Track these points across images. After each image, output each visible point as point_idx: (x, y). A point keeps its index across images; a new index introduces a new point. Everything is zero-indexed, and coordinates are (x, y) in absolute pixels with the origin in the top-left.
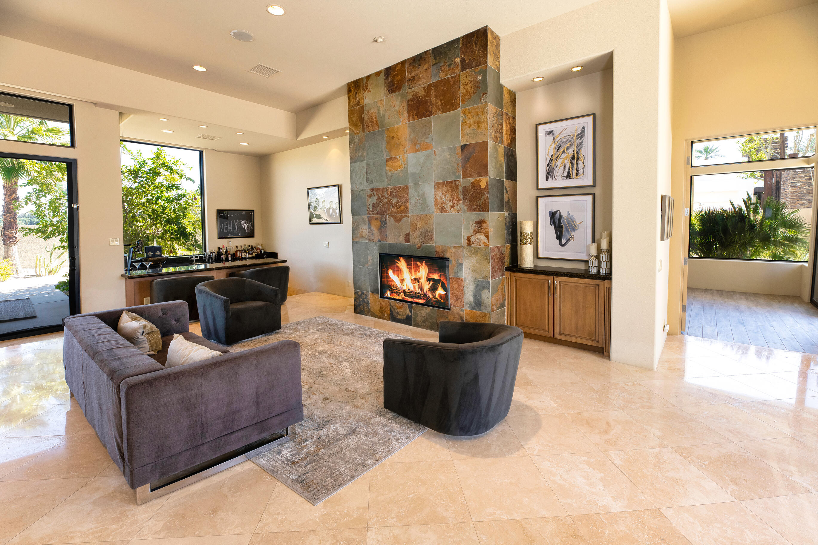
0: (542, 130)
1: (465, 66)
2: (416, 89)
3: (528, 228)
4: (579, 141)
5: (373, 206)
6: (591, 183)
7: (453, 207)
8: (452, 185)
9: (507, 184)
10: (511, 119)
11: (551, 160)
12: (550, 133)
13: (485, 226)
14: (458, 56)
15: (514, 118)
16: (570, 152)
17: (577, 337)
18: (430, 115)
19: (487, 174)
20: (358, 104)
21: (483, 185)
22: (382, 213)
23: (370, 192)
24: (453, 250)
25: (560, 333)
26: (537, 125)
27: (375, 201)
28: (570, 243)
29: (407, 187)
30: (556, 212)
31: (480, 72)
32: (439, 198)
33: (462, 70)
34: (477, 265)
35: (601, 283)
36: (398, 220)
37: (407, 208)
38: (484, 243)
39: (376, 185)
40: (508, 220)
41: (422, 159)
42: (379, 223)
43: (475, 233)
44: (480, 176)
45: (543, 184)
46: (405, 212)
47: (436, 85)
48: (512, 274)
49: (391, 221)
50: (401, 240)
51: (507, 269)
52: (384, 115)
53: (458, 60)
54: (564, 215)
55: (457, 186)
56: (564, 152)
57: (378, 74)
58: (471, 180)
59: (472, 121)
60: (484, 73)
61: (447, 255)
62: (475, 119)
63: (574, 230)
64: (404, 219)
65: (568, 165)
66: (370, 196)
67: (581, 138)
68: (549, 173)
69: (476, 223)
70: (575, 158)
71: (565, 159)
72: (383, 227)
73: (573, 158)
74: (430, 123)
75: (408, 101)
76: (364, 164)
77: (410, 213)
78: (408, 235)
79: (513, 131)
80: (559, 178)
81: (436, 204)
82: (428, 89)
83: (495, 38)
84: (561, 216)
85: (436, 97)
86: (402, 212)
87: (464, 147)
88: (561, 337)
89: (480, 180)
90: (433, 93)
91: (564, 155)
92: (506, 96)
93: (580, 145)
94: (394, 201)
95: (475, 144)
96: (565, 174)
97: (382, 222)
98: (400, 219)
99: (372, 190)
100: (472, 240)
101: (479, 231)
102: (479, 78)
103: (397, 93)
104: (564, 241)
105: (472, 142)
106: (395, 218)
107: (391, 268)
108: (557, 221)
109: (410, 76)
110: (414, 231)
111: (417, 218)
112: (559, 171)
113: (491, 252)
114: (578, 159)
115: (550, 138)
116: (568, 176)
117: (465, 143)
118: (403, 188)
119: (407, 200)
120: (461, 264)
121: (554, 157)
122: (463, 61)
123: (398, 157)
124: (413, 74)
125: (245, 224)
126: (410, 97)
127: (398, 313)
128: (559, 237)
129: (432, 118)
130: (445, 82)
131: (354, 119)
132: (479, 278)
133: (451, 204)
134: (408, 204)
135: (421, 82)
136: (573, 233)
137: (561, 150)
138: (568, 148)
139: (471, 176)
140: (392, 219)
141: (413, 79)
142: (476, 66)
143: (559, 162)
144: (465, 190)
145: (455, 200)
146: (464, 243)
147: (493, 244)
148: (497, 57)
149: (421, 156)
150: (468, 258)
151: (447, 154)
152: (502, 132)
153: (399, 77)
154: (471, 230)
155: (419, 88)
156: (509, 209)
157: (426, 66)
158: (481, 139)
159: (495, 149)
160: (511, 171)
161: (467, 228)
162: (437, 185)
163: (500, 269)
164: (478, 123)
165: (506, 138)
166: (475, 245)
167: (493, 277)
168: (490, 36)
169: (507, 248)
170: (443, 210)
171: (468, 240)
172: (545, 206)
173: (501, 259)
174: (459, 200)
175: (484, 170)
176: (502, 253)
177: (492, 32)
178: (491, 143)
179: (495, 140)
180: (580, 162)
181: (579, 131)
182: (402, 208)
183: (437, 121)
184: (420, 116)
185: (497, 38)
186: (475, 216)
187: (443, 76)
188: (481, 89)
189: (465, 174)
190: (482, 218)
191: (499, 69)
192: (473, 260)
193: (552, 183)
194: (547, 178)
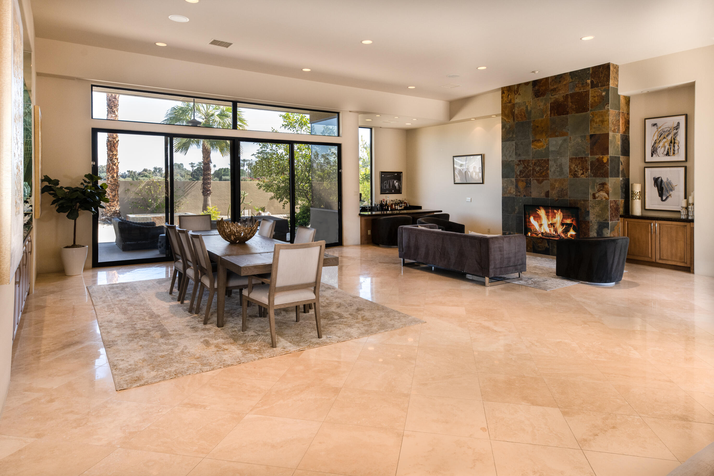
0: (649, 123)
1: (593, 85)
2: (557, 96)
3: (637, 188)
4: (675, 131)
5: (520, 172)
6: (683, 159)
7: (583, 174)
8: (582, 160)
9: (622, 159)
10: (626, 115)
11: (655, 143)
12: (655, 125)
13: (606, 186)
14: (589, 79)
15: (628, 114)
16: (669, 138)
17: (672, 261)
18: (567, 113)
19: (608, 154)
20: (510, 102)
21: (605, 160)
22: (527, 176)
23: (517, 162)
24: (583, 202)
25: (660, 259)
26: (645, 119)
27: (522, 169)
28: (669, 199)
29: (548, 160)
30: (659, 178)
31: (604, 91)
32: (572, 168)
33: (592, 88)
34: (600, 212)
35: (688, 224)
36: (540, 182)
37: (548, 174)
38: (605, 197)
39: (523, 158)
40: (622, 183)
41: (560, 142)
42: (525, 184)
43: (599, 191)
44: (603, 154)
45: (649, 158)
46: (547, 176)
47: (572, 95)
48: (625, 219)
49: (534, 182)
50: (543, 195)
51: (621, 216)
52: (531, 111)
53: (589, 81)
54: (664, 180)
55: (586, 161)
56: (664, 138)
57: (527, 84)
58: (597, 157)
59: (598, 120)
60: (607, 91)
61: (578, 206)
62: (601, 119)
63: (672, 190)
64: (545, 182)
65: (667, 147)
66: (518, 165)
67: (677, 129)
68: (654, 152)
69: (599, 184)
70: (673, 142)
71: (665, 143)
72: (527, 186)
73: (671, 142)
74: (567, 119)
75: (551, 104)
76: (514, 143)
77: (550, 177)
78: (548, 192)
79: (627, 123)
80: (661, 155)
81: (570, 172)
82: (566, 97)
83: (615, 68)
84: (662, 181)
85: (572, 102)
86: (543, 176)
87: (592, 136)
88: (660, 262)
89: (603, 158)
90: (569, 100)
91: (665, 140)
92: (622, 101)
93: (676, 134)
94: (537, 169)
95: (600, 135)
96: (665, 153)
97: (527, 183)
98: (542, 181)
99: (520, 161)
100: (597, 195)
101: (602, 190)
102: (604, 94)
103: (542, 98)
104: (664, 198)
105: (598, 133)
106: (538, 180)
107: (532, 215)
108: (659, 184)
109: (552, 87)
110: (553, 189)
111: (556, 181)
112: (661, 151)
113: (610, 204)
114: (674, 143)
115: (655, 128)
116: (668, 154)
117: (592, 133)
118: (545, 160)
119: (548, 169)
120: (588, 212)
121: (658, 141)
122: (592, 82)
123: (541, 140)
124: (555, 87)
125: (396, 183)
126: (552, 101)
127: (539, 247)
128: (661, 195)
129: (569, 116)
130: (579, 94)
131: (506, 112)
132: (601, 220)
133: (582, 172)
134: (549, 171)
135: (561, 92)
136: (671, 193)
137: (662, 136)
138: (667, 136)
139: (597, 154)
140: (535, 181)
141: (554, 90)
142: (602, 86)
143: (661, 144)
144: (592, 163)
145: (584, 169)
146: (590, 198)
147: (611, 199)
148: (616, 79)
149: (559, 140)
150: (593, 207)
151: (579, 140)
152: (619, 125)
153: (544, 88)
154: (596, 189)
155: (559, 96)
156: (624, 176)
157: (565, 83)
158: (604, 131)
159: (614, 137)
160: (626, 150)
161: (593, 188)
162: (571, 159)
163: (616, 216)
164: (602, 121)
165: (622, 129)
166: (599, 199)
167: (611, 220)
168: (611, 68)
169: (621, 202)
170: (575, 175)
171: (594, 195)
172: (651, 174)
173: (617, 209)
174: (587, 170)
175: (606, 151)
176: (618, 205)
177: (613, 65)
178: (611, 134)
179: (614, 131)
180: (676, 145)
181: (675, 125)
182: (544, 174)
183: (572, 118)
184: (559, 114)
185: (616, 67)
186: (599, 180)
187: (577, 90)
188: (604, 101)
189: (592, 153)
190: (603, 181)
191: (617, 86)
192: (597, 209)
193: (655, 159)
194: (652, 155)
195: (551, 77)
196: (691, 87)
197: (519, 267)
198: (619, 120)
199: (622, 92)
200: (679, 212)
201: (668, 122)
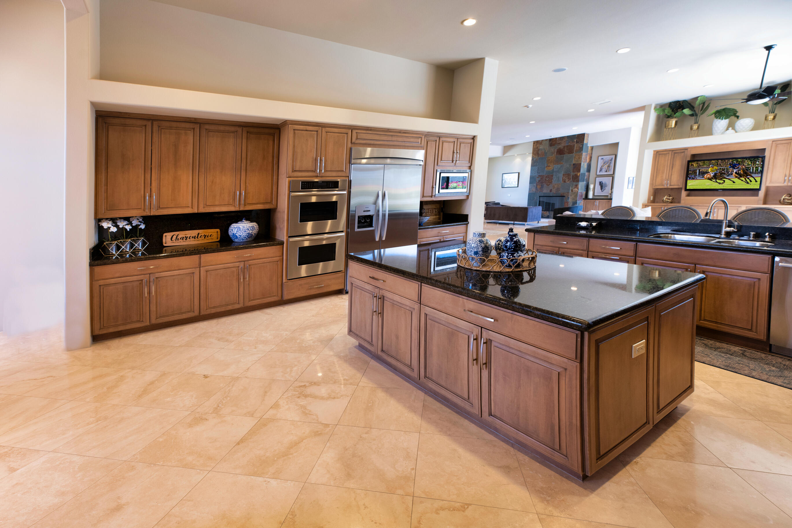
0: (600, 158)
1: (577, 142)
2: (560, 146)
3: (592, 187)
5: (539, 181)
6: (612, 173)
8: (569, 175)
9: (587, 174)
10: (590, 155)
11: (602, 167)
12: (602, 159)
13: (578, 186)
15: (592, 154)
18: (564, 154)
19: (580, 172)
20: (537, 148)
21: (578, 175)
22: (542, 183)
23: (538, 176)
24: (567, 194)
26: (599, 156)
27: (539, 179)
28: (605, 190)
29: (553, 175)
31: (581, 145)
32: (564, 178)
33: (576, 143)
35: (610, 201)
36: (548, 185)
38: (577, 191)
39: (541, 174)
40: (585, 184)
41: (559, 167)
42: (540, 186)
43: (574, 188)
44: (578, 172)
45: (598, 173)
46: (551, 182)
47: (567, 146)
48: (585, 200)
49: (545, 185)
50: (549, 191)
51: (583, 199)
52: (547, 153)
53: (575, 140)
54: (604, 182)
55: (570, 175)
57: (546, 140)
58: (575, 173)
59: (577, 157)
60: (583, 145)
61: (565, 195)
62: (579, 157)
63: (606, 187)
64: (550, 185)
65: (606, 168)
66: (538, 177)
67: (611, 161)
68: (601, 170)
70: (609, 166)
71: (606, 166)
72: (542, 187)
73: (608, 166)
74: (564, 157)
75: (557, 150)
76: (537, 167)
77: (553, 183)
78: (551, 190)
79: (591, 158)
80: (603, 172)
81: (563, 180)
82: (564, 147)
84: (602, 183)
85: (567, 149)
86: (550, 183)
87: (574, 164)
90: (566, 148)
92: (589, 148)
93: (610, 163)
94: (547, 179)
95: (577, 164)
97: (542, 186)
98: (549, 184)
99: (539, 176)
100: (573, 190)
101: (576, 188)
102: (581, 146)
103: (553, 147)
104: (603, 190)
105: (576, 163)
106: (547, 184)
109: (558, 142)
110: (554, 188)
111: (555, 184)
112: (604, 170)
113: (579, 194)
115: (602, 160)
116: (606, 171)
118: (551, 175)
119: (552, 179)
120: (569, 198)
122: (577, 141)
123: (550, 166)
124: (560, 142)
126: (558, 148)
127: (544, 215)
128: (601, 189)
129: (565, 155)
130: (570, 146)
131: (535, 153)
132: (574, 201)
133: (568, 180)
134: (553, 180)
135: (562, 144)
136: (606, 188)
137: (605, 164)
138: (607, 164)
139: (575, 172)
140: (546, 185)
141: (559, 143)
142: (580, 143)
143: (604, 167)
144: (573, 176)
145: (569, 179)
146: (570, 191)
147: (579, 191)
148: (588, 139)
149: (559, 166)
150: (571, 196)
151: (568, 166)
152: (587, 159)
153: (554, 142)
154: (573, 187)
155: (561, 146)
156: (586, 181)
157: (565, 140)
158: (579, 162)
159: (584, 164)
160: (589, 170)
161: (572, 187)
162: (563, 174)
163: (581, 199)
164: (579, 158)
165: (588, 160)
166: (574, 192)
167: (578, 201)
169: (584, 193)
170: (565, 182)
171: (572, 190)
172: (598, 180)
173: (582, 196)
174: (570, 179)
175: (579, 170)
176: (582, 194)
177: (586, 134)
178: (582, 163)
179: (584, 162)
180: (610, 167)
181: (611, 159)
182: (550, 181)
183: (566, 156)
184: (561, 154)
185: (588, 134)
186: (575, 183)
187: (569, 144)
188: (581, 149)
189: (573, 172)
190: (576, 184)
191: (588, 142)
192: (573, 196)
193: (601, 173)
194: (600, 172)
195: (559, 138)
196: (617, 144)
197: (538, 219)
198: (587, 157)
199: (590, 145)
200: (608, 196)
201: (608, 158)
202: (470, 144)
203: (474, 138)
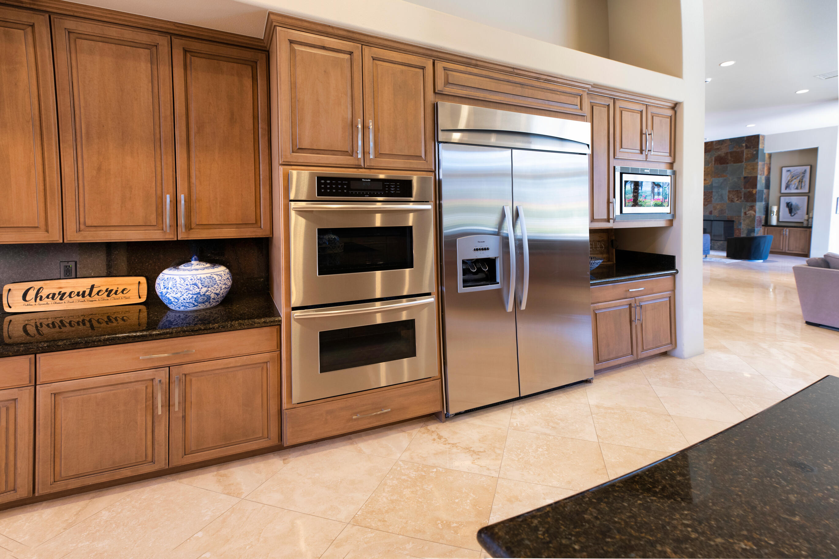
0: (784, 170)
2: (719, 153)
3: (775, 209)
4: (803, 175)
6: (808, 191)
7: (737, 200)
8: (738, 192)
9: (765, 191)
10: (769, 165)
11: (788, 182)
12: (788, 171)
13: (754, 208)
14: (744, 143)
16: (799, 178)
17: (796, 251)
18: (728, 163)
19: (755, 188)
24: (737, 217)
25: (788, 250)
26: (782, 167)
28: (796, 215)
29: (712, 192)
30: (789, 203)
32: (730, 197)
33: (747, 148)
34: (749, 223)
35: (807, 229)
37: (711, 200)
38: (753, 214)
40: (765, 205)
43: (749, 210)
44: (753, 188)
45: (783, 191)
46: (711, 202)
47: (731, 153)
48: (766, 227)
50: (707, 213)
51: (763, 226)
53: (744, 145)
54: (794, 204)
55: (741, 192)
56: (795, 179)
58: (748, 190)
59: (750, 168)
60: (758, 151)
61: (734, 219)
62: (753, 167)
63: (798, 210)
64: (709, 205)
65: (797, 184)
67: (804, 174)
68: (787, 187)
69: (750, 206)
70: (801, 181)
71: (796, 182)
73: (799, 181)
74: (727, 167)
75: (715, 157)
77: (713, 202)
78: (711, 211)
79: (769, 169)
80: (792, 189)
81: (728, 199)
82: (727, 154)
84: (791, 205)
85: (731, 157)
86: (708, 202)
87: (745, 178)
88: (789, 252)
89: (753, 191)
90: (729, 155)
91: (795, 180)
92: (767, 156)
93: (803, 177)
95: (751, 177)
96: (795, 187)
98: (707, 205)
100: (747, 213)
101: (751, 210)
102: (755, 152)
104: (793, 214)
105: (750, 176)
108: (790, 206)
109: (716, 147)
110: (715, 210)
111: (717, 204)
112: (792, 187)
113: (756, 218)
114: (802, 182)
115: (789, 173)
116: (797, 188)
117: (746, 176)
118: (710, 192)
119: (711, 197)
120: (741, 223)
121: (790, 181)
122: (747, 145)
124: (718, 147)
126: (716, 155)
128: (791, 212)
129: (728, 165)
130: (737, 152)
132: (750, 228)
133: (737, 199)
134: (712, 199)
135: (723, 150)
136: (798, 211)
137: (794, 178)
138: (797, 177)
141: (718, 149)
142: (753, 148)
143: (793, 182)
144: (745, 194)
145: (739, 197)
146: (743, 214)
147: (757, 215)
148: (763, 143)
149: (721, 180)
150: (744, 220)
151: (736, 180)
152: (764, 171)
153: (710, 147)
154: (747, 209)
155: (722, 153)
156: (765, 201)
157: (726, 145)
158: (754, 175)
159: (761, 178)
160: (768, 186)
161: (745, 208)
162: (729, 192)
163: (760, 225)
164: (753, 169)
165: (766, 173)
166: (749, 215)
167: (757, 228)
168: (761, 137)
169: (763, 217)
170: (732, 201)
171: (745, 213)
172: (784, 200)
173: (760, 221)
174: (741, 198)
175: (755, 186)
176: (761, 219)
177: (762, 135)
178: (759, 177)
179: (761, 175)
180: (803, 184)
181: (803, 171)
182: (708, 200)
183: (731, 166)
184: (721, 163)
185: (764, 137)
186: (749, 204)
187: (735, 150)
188: (755, 157)
189: (745, 188)
190: (752, 204)
191: (764, 147)
192: (747, 221)
193: (788, 191)
194: (786, 189)
195: (716, 141)
196: (815, 150)
198: (764, 168)
199: (767, 151)
200: (802, 223)
201: (800, 169)
202: (669, 120)
203: (675, 107)
